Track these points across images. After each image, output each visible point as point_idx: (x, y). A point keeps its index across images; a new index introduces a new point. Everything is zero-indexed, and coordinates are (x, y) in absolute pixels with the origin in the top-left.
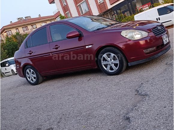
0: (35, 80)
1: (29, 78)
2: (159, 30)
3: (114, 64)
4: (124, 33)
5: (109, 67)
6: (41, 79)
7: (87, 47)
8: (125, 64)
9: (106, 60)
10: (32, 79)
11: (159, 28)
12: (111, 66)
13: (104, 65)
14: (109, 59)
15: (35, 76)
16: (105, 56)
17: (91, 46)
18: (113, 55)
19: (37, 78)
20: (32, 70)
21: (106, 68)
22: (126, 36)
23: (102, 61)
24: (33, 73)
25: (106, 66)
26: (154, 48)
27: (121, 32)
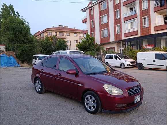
0: (40, 90)
1: (37, 87)
2: (135, 91)
3: (93, 105)
4: (105, 86)
5: (89, 105)
6: (44, 91)
7: (78, 84)
8: (100, 109)
9: (88, 100)
10: (38, 89)
11: (135, 89)
12: (90, 106)
13: (86, 103)
14: (90, 100)
15: (41, 88)
16: (88, 96)
17: (81, 85)
18: (93, 98)
19: (42, 89)
20: (40, 83)
21: (87, 105)
22: (107, 88)
23: (85, 100)
24: (40, 85)
25: (87, 104)
26: (125, 105)
27: (104, 84)
